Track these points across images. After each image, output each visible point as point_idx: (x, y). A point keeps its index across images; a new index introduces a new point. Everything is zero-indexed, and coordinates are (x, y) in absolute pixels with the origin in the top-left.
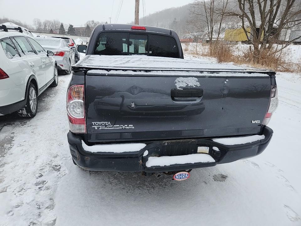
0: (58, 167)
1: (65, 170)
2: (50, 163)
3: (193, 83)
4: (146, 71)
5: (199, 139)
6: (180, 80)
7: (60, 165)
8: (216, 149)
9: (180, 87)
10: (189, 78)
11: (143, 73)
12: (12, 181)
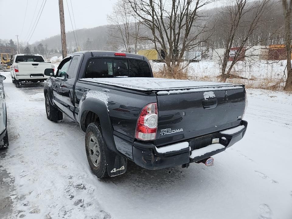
0: (82, 186)
1: (91, 186)
2: (71, 184)
3: (212, 95)
4: (188, 89)
5: (213, 134)
6: (206, 94)
7: (82, 184)
8: (224, 138)
9: (207, 99)
10: (210, 92)
11: (186, 91)
12: (49, 208)
